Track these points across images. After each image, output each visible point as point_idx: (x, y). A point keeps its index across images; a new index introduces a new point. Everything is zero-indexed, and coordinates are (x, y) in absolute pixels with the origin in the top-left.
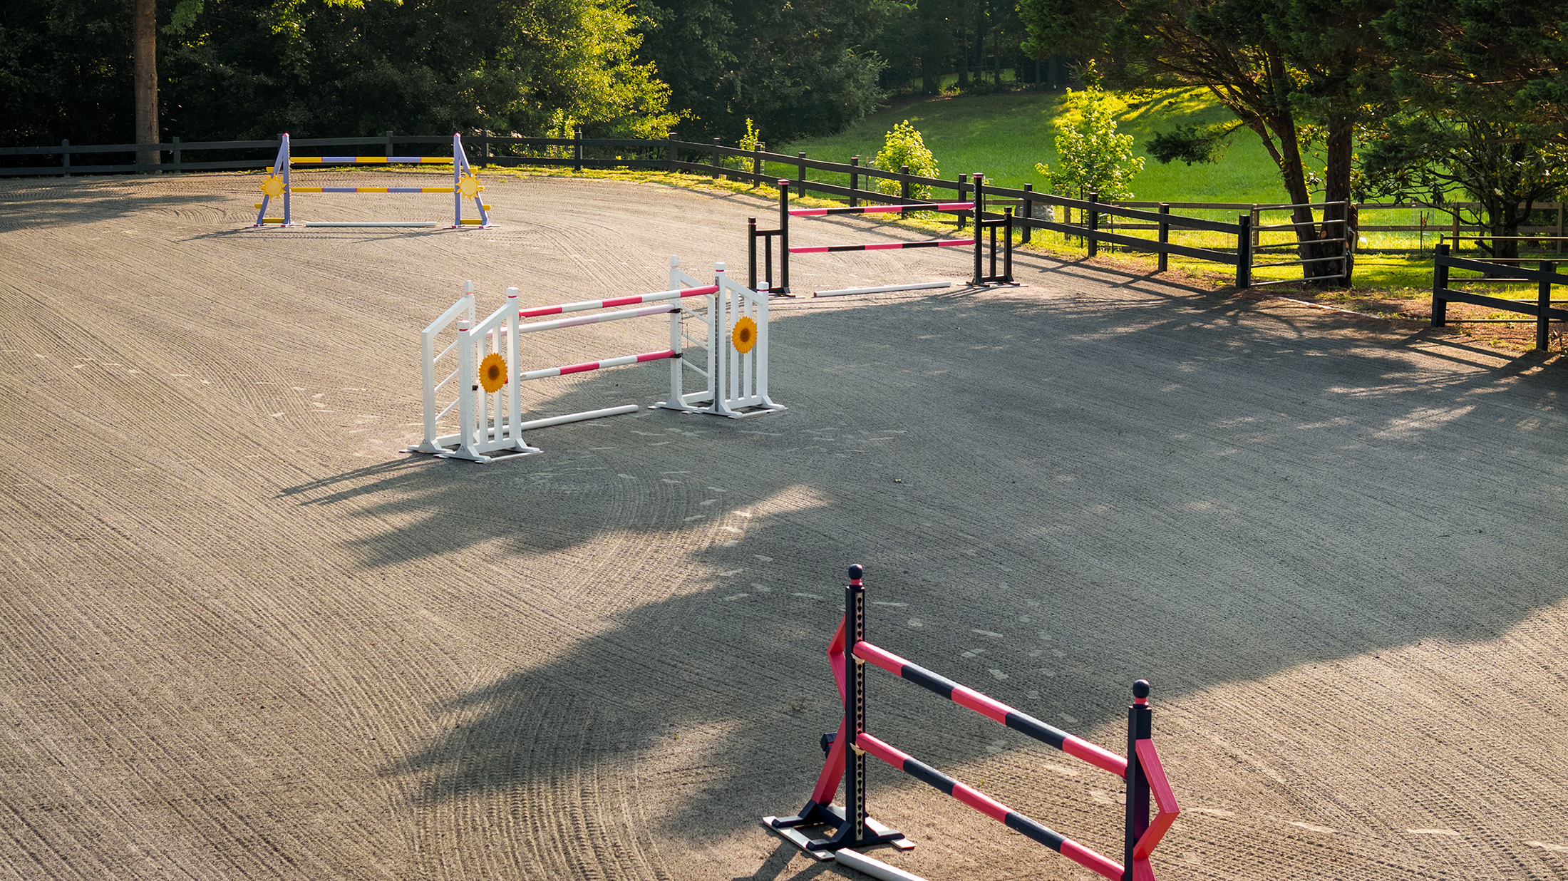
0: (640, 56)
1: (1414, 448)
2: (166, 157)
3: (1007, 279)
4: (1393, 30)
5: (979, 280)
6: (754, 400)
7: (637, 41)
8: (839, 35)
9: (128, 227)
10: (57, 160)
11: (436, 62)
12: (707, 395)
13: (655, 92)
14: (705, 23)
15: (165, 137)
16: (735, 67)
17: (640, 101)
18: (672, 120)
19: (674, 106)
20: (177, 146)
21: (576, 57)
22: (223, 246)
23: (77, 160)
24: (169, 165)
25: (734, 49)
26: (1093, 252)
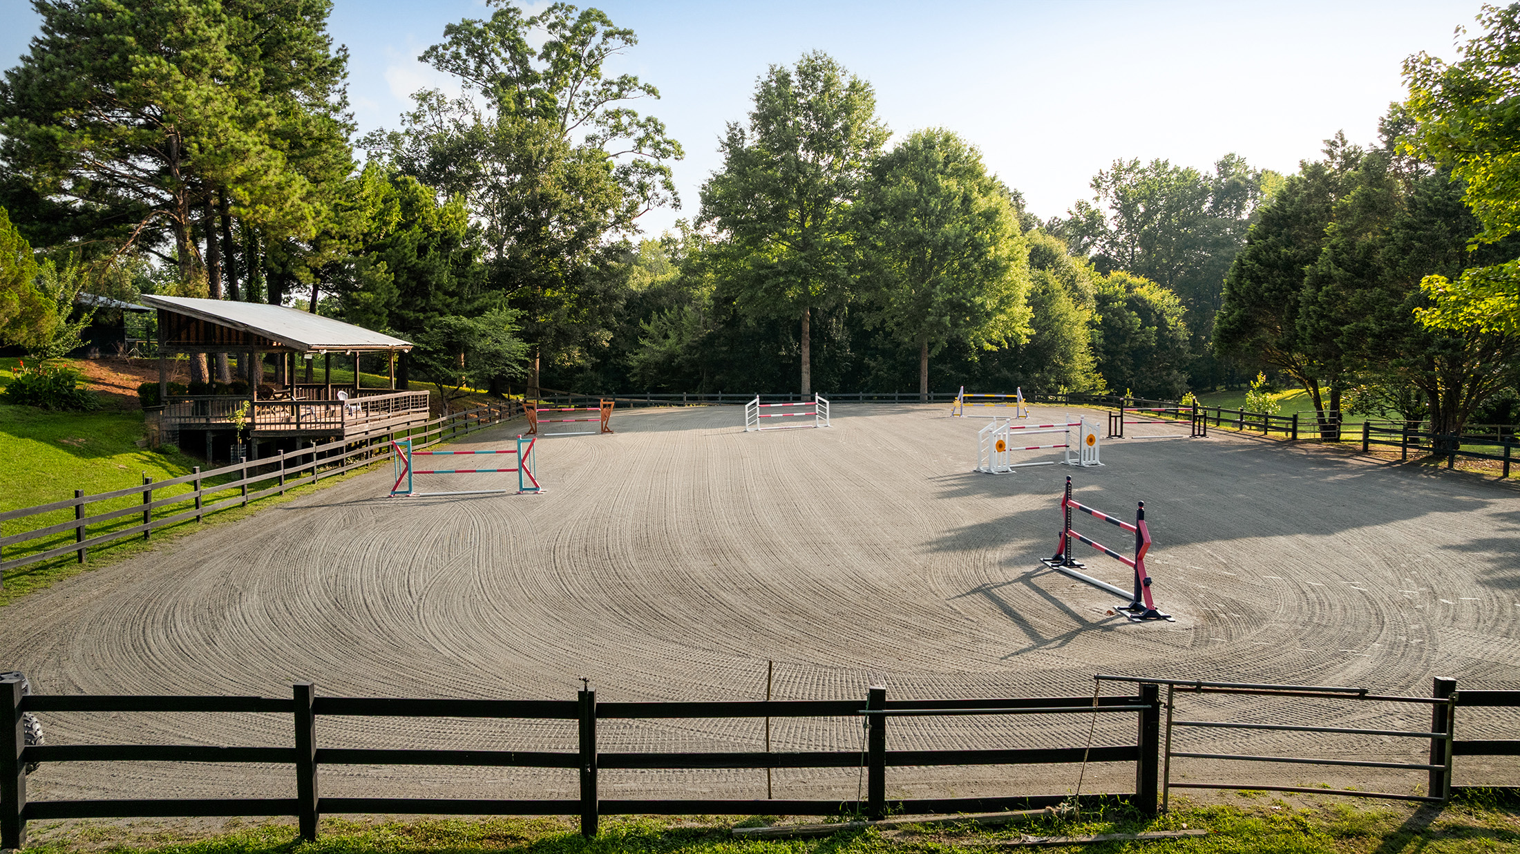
0: (1097, 370)
1: (1333, 484)
2: (929, 398)
3: (1204, 435)
4: (1342, 342)
5: (1194, 435)
6: (1094, 462)
7: (1095, 365)
8: (1172, 366)
9: (910, 416)
10: (894, 398)
11: (1023, 371)
12: (1078, 460)
13: (1101, 383)
14: (1122, 361)
15: (929, 392)
16: (1132, 376)
17: (1095, 386)
18: (1107, 392)
19: (1108, 387)
20: (932, 394)
21: (1072, 370)
22: (939, 421)
23: (900, 398)
24: (930, 401)
25: (1132, 370)
26: (1241, 429)
